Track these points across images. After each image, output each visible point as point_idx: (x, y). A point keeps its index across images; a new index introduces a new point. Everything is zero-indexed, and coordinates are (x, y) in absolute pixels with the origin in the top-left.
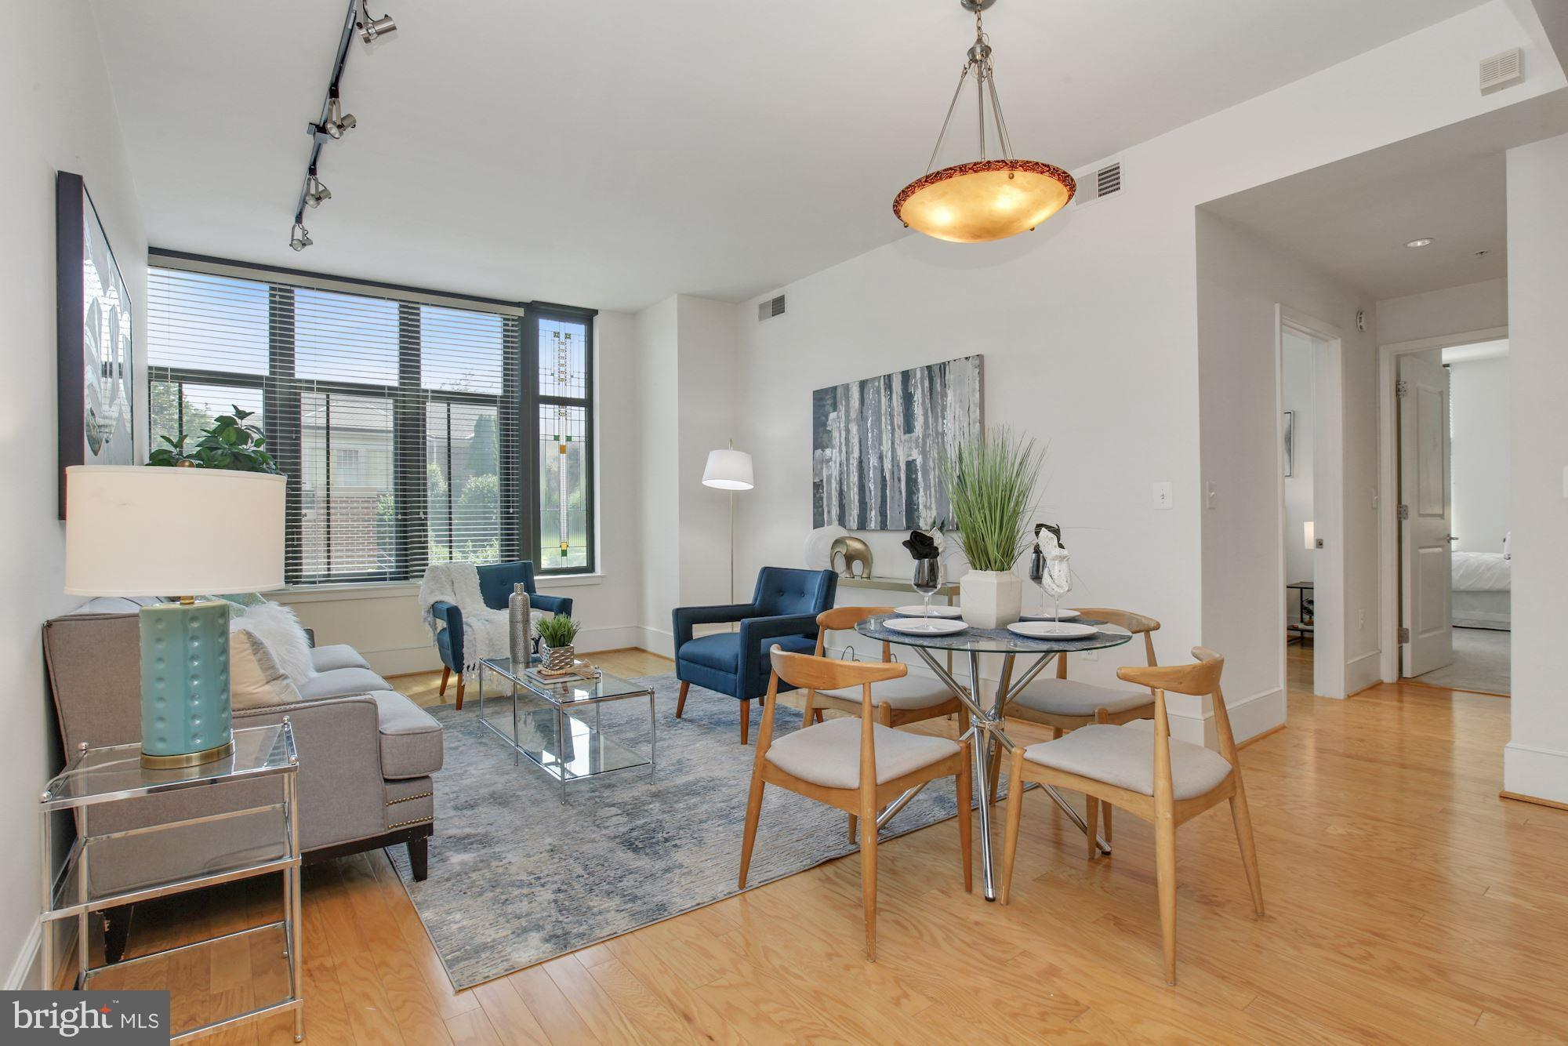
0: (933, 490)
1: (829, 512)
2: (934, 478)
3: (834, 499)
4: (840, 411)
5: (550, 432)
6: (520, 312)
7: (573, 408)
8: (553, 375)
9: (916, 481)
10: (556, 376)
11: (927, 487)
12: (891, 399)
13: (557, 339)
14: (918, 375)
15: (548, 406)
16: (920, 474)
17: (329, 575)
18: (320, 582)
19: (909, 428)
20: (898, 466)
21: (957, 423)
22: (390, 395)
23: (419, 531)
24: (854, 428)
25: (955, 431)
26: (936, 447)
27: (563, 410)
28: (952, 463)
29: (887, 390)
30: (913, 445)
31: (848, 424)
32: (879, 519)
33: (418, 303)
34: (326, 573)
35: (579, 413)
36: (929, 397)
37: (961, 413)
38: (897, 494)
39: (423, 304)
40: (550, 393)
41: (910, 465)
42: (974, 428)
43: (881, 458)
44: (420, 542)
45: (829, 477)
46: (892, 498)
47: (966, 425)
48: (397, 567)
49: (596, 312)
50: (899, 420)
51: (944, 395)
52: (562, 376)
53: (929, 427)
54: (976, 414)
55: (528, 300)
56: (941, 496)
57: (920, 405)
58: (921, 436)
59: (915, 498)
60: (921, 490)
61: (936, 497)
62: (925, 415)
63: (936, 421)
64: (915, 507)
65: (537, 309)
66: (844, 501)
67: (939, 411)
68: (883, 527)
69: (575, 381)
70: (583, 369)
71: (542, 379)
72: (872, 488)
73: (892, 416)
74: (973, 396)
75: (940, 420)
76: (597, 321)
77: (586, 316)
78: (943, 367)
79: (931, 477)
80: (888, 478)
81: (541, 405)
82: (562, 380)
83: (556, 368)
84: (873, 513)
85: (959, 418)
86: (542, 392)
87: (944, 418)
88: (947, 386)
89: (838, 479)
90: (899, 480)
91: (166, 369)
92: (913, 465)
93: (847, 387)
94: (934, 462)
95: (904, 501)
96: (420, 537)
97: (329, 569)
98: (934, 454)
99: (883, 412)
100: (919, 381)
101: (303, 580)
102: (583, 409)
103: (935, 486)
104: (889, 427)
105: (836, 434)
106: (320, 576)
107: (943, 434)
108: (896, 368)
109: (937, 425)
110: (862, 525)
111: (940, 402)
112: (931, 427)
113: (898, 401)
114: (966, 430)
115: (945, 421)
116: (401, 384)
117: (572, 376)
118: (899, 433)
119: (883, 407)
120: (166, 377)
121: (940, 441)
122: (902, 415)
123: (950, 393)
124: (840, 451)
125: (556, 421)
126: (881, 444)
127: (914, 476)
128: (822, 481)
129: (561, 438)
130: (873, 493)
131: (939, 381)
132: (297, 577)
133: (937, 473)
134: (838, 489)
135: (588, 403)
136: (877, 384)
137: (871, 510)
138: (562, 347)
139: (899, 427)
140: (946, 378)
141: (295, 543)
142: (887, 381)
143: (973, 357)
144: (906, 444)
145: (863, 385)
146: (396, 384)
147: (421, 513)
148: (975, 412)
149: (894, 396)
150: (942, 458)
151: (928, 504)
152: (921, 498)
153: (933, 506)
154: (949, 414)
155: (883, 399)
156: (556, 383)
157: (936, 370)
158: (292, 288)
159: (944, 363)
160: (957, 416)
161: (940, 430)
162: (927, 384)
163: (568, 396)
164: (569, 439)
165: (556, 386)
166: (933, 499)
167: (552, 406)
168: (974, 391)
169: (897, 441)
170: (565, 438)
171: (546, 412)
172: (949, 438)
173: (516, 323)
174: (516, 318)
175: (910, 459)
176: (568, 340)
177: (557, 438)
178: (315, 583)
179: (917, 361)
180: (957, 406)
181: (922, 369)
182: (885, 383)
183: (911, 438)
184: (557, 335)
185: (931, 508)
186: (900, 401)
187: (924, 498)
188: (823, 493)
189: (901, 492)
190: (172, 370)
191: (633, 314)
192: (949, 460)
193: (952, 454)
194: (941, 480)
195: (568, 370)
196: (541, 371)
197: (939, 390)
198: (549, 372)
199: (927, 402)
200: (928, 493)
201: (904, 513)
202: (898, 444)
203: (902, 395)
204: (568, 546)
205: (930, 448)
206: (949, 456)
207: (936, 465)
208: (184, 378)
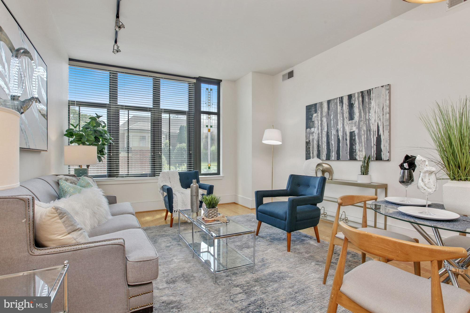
0: (363, 143)
1: (313, 153)
2: (364, 138)
3: (315, 148)
4: (318, 113)
5: (205, 124)
6: (195, 81)
7: (213, 115)
8: (206, 103)
9: (355, 140)
10: (207, 104)
11: (360, 142)
12: (342, 107)
13: (207, 91)
14: (356, 95)
15: (204, 115)
16: (357, 137)
17: (128, 174)
18: (125, 177)
19: (351, 117)
20: (346, 134)
21: (376, 115)
22: (149, 110)
23: (159, 159)
24: (325, 120)
25: (375, 118)
26: (365, 125)
27: (209, 116)
28: (373, 132)
29: (341, 103)
30: (353, 125)
31: (322, 118)
32: (336, 156)
33: (159, 78)
36: (362, 104)
37: (379, 110)
38: (345, 146)
39: (161, 78)
40: (205, 110)
41: (352, 134)
42: (386, 116)
43: (337, 131)
44: (159, 163)
45: (313, 140)
46: (343, 147)
47: (381, 115)
48: (152, 172)
49: (221, 81)
50: (346, 115)
51: (370, 103)
52: (209, 104)
53: (361, 117)
54: (387, 110)
55: (197, 76)
56: (367, 145)
57: (357, 108)
58: (357, 121)
59: (354, 147)
60: (357, 144)
61: (365, 146)
62: (360, 112)
63: (365, 114)
64: (354, 151)
65: (200, 80)
66: (320, 149)
67: (367, 110)
68: (338, 158)
69: (213, 106)
70: (216, 102)
71: (202, 105)
72: (333, 143)
73: (343, 114)
74: (386, 102)
75: (367, 114)
76: (222, 84)
77: (218, 82)
80: (341, 139)
81: (202, 114)
83: (207, 101)
84: (333, 153)
85: (378, 112)
86: (202, 110)
87: (369, 113)
88: (371, 99)
89: (317, 140)
90: (346, 140)
91: (74, 101)
93: (321, 104)
94: (364, 131)
95: (349, 148)
96: (159, 161)
97: (128, 172)
98: (364, 128)
99: (339, 112)
100: (357, 98)
101: (119, 176)
102: (216, 116)
103: (364, 142)
104: (342, 118)
105: (316, 122)
106: (125, 175)
107: (369, 120)
108: (345, 94)
109: (366, 116)
110: (328, 158)
111: (367, 106)
112: (363, 117)
113: (346, 107)
114: (381, 117)
115: (370, 114)
116: (154, 106)
117: (213, 104)
118: (346, 120)
119: (339, 110)
120: (74, 104)
121: (367, 123)
122: (348, 113)
123: (373, 102)
124: (318, 129)
125: (207, 120)
126: (337, 125)
127: (354, 138)
128: (310, 141)
129: (208, 126)
130: (333, 145)
131: (367, 97)
132: (117, 175)
133: (365, 136)
134: (317, 144)
135: (218, 114)
136: (336, 101)
137: (332, 152)
138: (209, 94)
139: (346, 118)
140: (371, 96)
141: (117, 163)
142: (340, 99)
143: (385, 86)
144: (350, 125)
145: (329, 102)
146: (151, 107)
147: (160, 153)
148: (386, 109)
149: (344, 105)
150: (369, 130)
151: (361, 149)
152: (357, 147)
153: (364, 150)
154: (372, 111)
155: (339, 107)
156: (207, 106)
157: (366, 93)
158: (117, 73)
159: (370, 90)
160: (376, 111)
161: (367, 118)
162: (361, 99)
163: (211, 111)
164: (211, 127)
165: (207, 108)
166: (363, 147)
167: (206, 115)
168: (386, 100)
169: (345, 124)
171: (204, 117)
172: (372, 121)
173: (193, 85)
174: (193, 83)
175: (352, 131)
176: (211, 91)
178: (123, 177)
179: (355, 90)
180: (377, 107)
181: (358, 93)
182: (339, 100)
183: (352, 122)
184: (207, 89)
185: (362, 151)
186: (347, 107)
187: (359, 147)
188: (310, 145)
189: (347, 145)
190: (77, 102)
191: (234, 81)
192: (372, 131)
193: (374, 128)
194: (367, 139)
195: (211, 102)
196: (202, 102)
197: (367, 101)
198: (204, 103)
199: (361, 106)
200: (361, 145)
201: (349, 153)
202: (346, 125)
203: (348, 104)
204: (210, 165)
205: (362, 126)
206: (372, 129)
207: (365, 133)
208: (81, 104)
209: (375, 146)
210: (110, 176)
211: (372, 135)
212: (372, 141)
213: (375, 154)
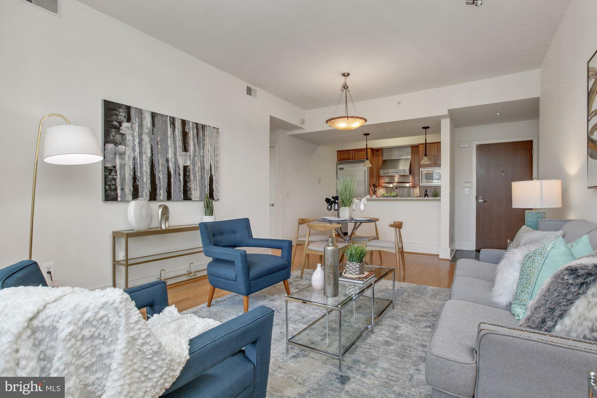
0: (198, 181)
1: (122, 189)
2: (199, 176)
3: (127, 181)
4: (133, 124)
9: (189, 176)
11: (195, 180)
12: (174, 131)
14: (191, 125)
16: (191, 173)
19: (185, 148)
20: (179, 167)
21: (209, 154)
24: (146, 139)
25: (208, 157)
26: (200, 162)
28: (207, 171)
29: (172, 125)
30: (188, 158)
31: (141, 135)
32: (166, 194)
36: (196, 138)
37: (211, 150)
38: (178, 182)
41: (185, 168)
43: (167, 160)
45: (123, 166)
46: (175, 183)
47: (213, 155)
50: (179, 143)
51: (204, 139)
56: (202, 184)
57: (192, 140)
58: (192, 155)
59: (188, 184)
60: (192, 181)
61: (199, 184)
62: (194, 145)
63: (200, 150)
64: (189, 189)
66: (137, 183)
67: (201, 146)
68: (169, 198)
72: (161, 177)
73: (174, 140)
74: (217, 144)
75: (202, 150)
78: (203, 127)
79: (197, 175)
80: (172, 172)
84: (162, 192)
85: (210, 151)
87: (204, 150)
88: (205, 136)
89: (132, 167)
90: (179, 175)
92: (187, 168)
94: (199, 168)
95: (182, 186)
98: (199, 165)
99: (169, 135)
100: (191, 128)
103: (199, 180)
104: (173, 146)
105: (129, 137)
107: (203, 157)
109: (200, 152)
110: (153, 197)
111: (202, 142)
112: (197, 152)
113: (179, 133)
114: (213, 158)
118: (179, 150)
119: (169, 133)
121: (202, 159)
122: (181, 141)
123: (207, 139)
124: (134, 150)
126: (167, 153)
127: (188, 173)
128: (115, 167)
130: (161, 180)
131: (201, 132)
133: (200, 174)
134: (132, 174)
136: (164, 119)
137: (160, 189)
139: (180, 147)
140: (205, 132)
142: (172, 120)
143: (216, 128)
144: (183, 157)
145: (154, 115)
148: (217, 151)
149: (176, 130)
150: (203, 168)
151: (196, 188)
152: (192, 185)
153: (198, 189)
154: (206, 149)
155: (169, 129)
157: (200, 126)
159: (204, 125)
160: (209, 150)
161: (202, 154)
162: (195, 131)
166: (198, 187)
169: (178, 154)
172: (206, 159)
175: (186, 165)
179: (189, 117)
180: (210, 146)
181: (193, 122)
182: (170, 120)
183: (187, 154)
186: (181, 134)
187: (194, 186)
188: (116, 175)
189: (180, 181)
192: (206, 169)
193: (207, 167)
194: (202, 178)
197: (202, 136)
199: (196, 140)
200: (196, 182)
201: (182, 192)
202: (178, 156)
203: (181, 131)
205: (197, 162)
206: (206, 167)
207: (200, 170)
209: (208, 186)
211: (206, 174)
212: (206, 180)
213: (208, 193)
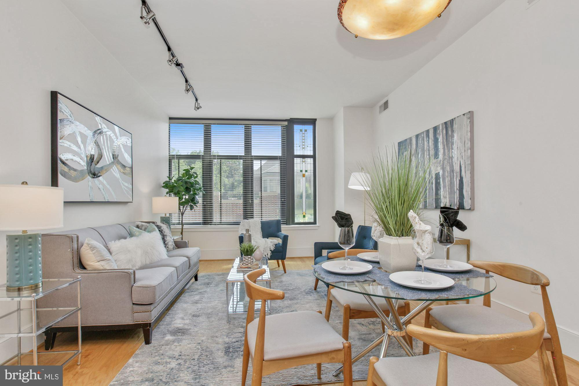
0: (447, 188)
2: (448, 181)
4: (408, 151)
5: (299, 169)
6: (286, 123)
7: (308, 159)
8: (300, 146)
9: (439, 183)
10: (301, 147)
11: (444, 187)
12: (429, 142)
13: (301, 132)
14: (441, 128)
16: (441, 180)
17: (221, 222)
18: (218, 225)
19: (436, 155)
20: (432, 176)
21: (459, 151)
22: (242, 158)
23: (251, 207)
24: (413, 159)
25: (458, 156)
26: (449, 165)
27: (304, 160)
28: (456, 173)
29: (427, 138)
30: (439, 165)
32: (424, 203)
33: (251, 124)
34: (220, 221)
35: (311, 161)
36: (445, 139)
37: (461, 145)
38: (431, 191)
39: (253, 125)
40: (298, 154)
41: (437, 176)
42: (467, 153)
44: (251, 211)
46: (429, 192)
47: (463, 151)
49: (316, 119)
50: (432, 152)
51: (453, 136)
52: (304, 147)
53: (445, 155)
54: (468, 145)
55: (288, 118)
56: (451, 191)
57: (441, 144)
58: (442, 160)
59: (439, 192)
60: (442, 188)
61: (448, 191)
62: (444, 149)
63: (449, 151)
64: (440, 197)
65: (292, 122)
67: (450, 145)
69: (308, 148)
70: (312, 143)
71: (295, 148)
73: (429, 150)
74: (467, 135)
75: (451, 150)
76: (317, 123)
77: (313, 122)
78: (452, 121)
79: (447, 181)
81: (295, 159)
82: (304, 148)
83: (301, 144)
85: (460, 147)
86: (296, 153)
87: (452, 149)
88: (454, 132)
90: (432, 183)
91: (174, 156)
93: (410, 139)
95: (434, 194)
96: (251, 209)
97: (221, 220)
98: (448, 168)
99: (425, 149)
100: (440, 131)
101: (213, 223)
102: (312, 159)
103: (448, 186)
104: (428, 157)
106: (218, 222)
107: (452, 157)
108: (430, 126)
109: (449, 154)
111: (451, 140)
112: (446, 154)
113: (431, 143)
114: (463, 154)
115: (453, 151)
116: (245, 154)
117: (307, 146)
118: (432, 158)
119: (425, 147)
121: (451, 161)
122: (433, 150)
123: (455, 135)
125: (301, 164)
126: (424, 165)
127: (439, 181)
129: (303, 171)
131: (450, 129)
132: (211, 222)
133: (449, 179)
135: (314, 157)
136: (423, 135)
138: (303, 135)
139: (432, 156)
140: (454, 127)
141: (211, 211)
142: (427, 133)
143: (467, 113)
144: (435, 164)
145: (417, 136)
146: (243, 154)
147: (250, 201)
148: (468, 143)
149: (430, 140)
150: (452, 171)
151: (445, 196)
152: (442, 192)
153: (447, 196)
154: (455, 146)
155: (425, 143)
156: (301, 149)
157: (449, 124)
158: (211, 125)
159: (453, 120)
160: (459, 147)
161: (451, 156)
162: (444, 132)
163: (306, 154)
164: (306, 171)
165: (301, 151)
166: (447, 193)
167: (299, 159)
168: (467, 132)
169: (431, 163)
170: (305, 171)
171: (297, 161)
172: (455, 159)
173: (285, 128)
174: (285, 126)
175: (437, 172)
176: (306, 132)
177: (301, 171)
178: (216, 225)
179: (439, 121)
180: (459, 141)
181: (442, 124)
182: (426, 135)
183: (437, 160)
184: (301, 131)
185: (446, 197)
186: (433, 142)
187: (443, 192)
189: (433, 189)
190: (176, 155)
191: (331, 119)
192: (455, 171)
193: (457, 168)
194: (451, 183)
195: (306, 144)
196: (295, 145)
197: (450, 134)
198: (298, 145)
199: (445, 141)
200: (445, 189)
201: (434, 200)
202: (432, 165)
203: (433, 139)
204: (306, 214)
205: (446, 165)
206: (455, 170)
207: (449, 174)
208: (180, 158)
209: (458, 191)
210: (205, 223)
211: (455, 177)
212: (455, 185)
213: (458, 201)
